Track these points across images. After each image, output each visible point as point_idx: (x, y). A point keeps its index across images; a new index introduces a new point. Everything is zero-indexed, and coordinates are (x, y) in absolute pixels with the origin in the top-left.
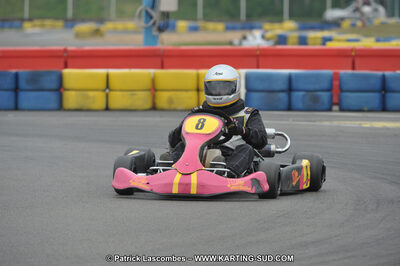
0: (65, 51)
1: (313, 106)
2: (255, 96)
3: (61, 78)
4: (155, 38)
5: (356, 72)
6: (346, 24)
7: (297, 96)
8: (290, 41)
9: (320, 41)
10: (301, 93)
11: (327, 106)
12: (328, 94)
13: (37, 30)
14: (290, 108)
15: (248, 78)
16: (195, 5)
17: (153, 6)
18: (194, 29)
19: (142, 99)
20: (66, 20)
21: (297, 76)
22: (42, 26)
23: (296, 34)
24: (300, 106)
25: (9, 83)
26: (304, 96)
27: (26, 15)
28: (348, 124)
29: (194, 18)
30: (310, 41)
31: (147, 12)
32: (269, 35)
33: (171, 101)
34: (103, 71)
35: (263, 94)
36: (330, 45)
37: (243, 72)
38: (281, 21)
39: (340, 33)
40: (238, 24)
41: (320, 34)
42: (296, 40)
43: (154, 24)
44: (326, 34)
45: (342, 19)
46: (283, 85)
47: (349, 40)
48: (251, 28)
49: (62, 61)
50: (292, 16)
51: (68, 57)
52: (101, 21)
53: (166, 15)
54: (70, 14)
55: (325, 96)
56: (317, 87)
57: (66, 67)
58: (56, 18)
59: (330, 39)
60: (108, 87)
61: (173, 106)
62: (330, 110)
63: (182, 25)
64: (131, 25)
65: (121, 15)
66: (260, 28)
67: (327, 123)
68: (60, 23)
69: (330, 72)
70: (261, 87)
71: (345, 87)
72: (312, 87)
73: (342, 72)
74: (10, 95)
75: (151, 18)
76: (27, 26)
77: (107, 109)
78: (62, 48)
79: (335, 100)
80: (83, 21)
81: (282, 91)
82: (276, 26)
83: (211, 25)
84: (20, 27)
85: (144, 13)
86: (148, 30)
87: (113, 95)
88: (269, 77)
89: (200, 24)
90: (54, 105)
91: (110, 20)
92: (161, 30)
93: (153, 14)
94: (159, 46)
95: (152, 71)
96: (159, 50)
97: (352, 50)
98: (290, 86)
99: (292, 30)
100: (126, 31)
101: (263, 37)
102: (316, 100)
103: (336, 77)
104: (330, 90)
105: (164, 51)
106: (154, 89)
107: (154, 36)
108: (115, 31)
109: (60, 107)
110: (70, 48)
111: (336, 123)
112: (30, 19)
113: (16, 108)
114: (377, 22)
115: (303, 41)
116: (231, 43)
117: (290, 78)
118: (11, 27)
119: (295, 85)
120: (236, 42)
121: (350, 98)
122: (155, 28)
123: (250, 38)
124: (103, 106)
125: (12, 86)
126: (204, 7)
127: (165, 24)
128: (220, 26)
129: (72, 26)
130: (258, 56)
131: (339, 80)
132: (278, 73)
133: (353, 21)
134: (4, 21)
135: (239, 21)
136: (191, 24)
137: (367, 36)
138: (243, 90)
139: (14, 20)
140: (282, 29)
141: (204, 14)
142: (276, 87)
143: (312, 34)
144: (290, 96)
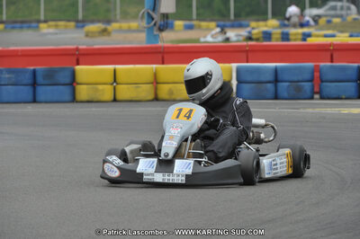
0: (77, 49)
1: (297, 95)
2: (246, 87)
3: (73, 73)
4: (156, 37)
5: (334, 64)
6: (322, 21)
7: (283, 86)
8: (274, 36)
9: (300, 37)
10: (287, 84)
11: (309, 94)
12: (310, 84)
13: (51, 30)
14: (276, 97)
15: (238, 71)
16: (191, 6)
17: (154, 10)
18: (190, 27)
19: (146, 91)
20: (77, 21)
21: (282, 68)
22: (56, 26)
23: (279, 31)
24: (286, 95)
25: (27, 78)
26: (289, 86)
27: (42, 18)
28: (329, 110)
29: (191, 20)
30: (291, 37)
31: (149, 14)
32: (255, 31)
33: (171, 92)
34: (111, 67)
35: (253, 85)
36: (310, 41)
37: (234, 65)
38: (266, 20)
39: (317, 30)
40: (228, 23)
41: (300, 31)
42: (279, 36)
43: (155, 24)
44: (305, 30)
45: (319, 16)
46: (271, 78)
47: (326, 36)
48: (240, 26)
49: (74, 59)
50: (275, 15)
51: (79, 54)
52: (109, 22)
53: (165, 16)
54: (80, 17)
55: (307, 86)
56: (300, 78)
57: (78, 64)
58: (69, 21)
59: (309, 35)
60: (115, 81)
61: (173, 97)
62: (312, 98)
63: (179, 24)
64: (134, 25)
65: (126, 16)
66: (248, 26)
67: (310, 110)
68: (73, 24)
69: (311, 64)
71: (324, 78)
72: (295, 79)
73: (322, 64)
74: (29, 90)
75: (153, 19)
76: (42, 25)
77: (115, 100)
78: (74, 47)
79: (316, 89)
80: (93, 22)
81: (269, 82)
82: (261, 23)
83: (204, 24)
84: (38, 27)
85: (146, 15)
86: (150, 30)
87: (119, 87)
88: (258, 70)
89: (195, 23)
90: (68, 97)
91: (116, 21)
92: (161, 29)
93: (154, 15)
94: (160, 44)
95: (154, 66)
96: (160, 47)
97: (330, 45)
98: (277, 77)
99: (274, 28)
100: (130, 30)
102: (299, 89)
103: (317, 69)
104: (311, 80)
105: (164, 48)
106: (156, 82)
107: (155, 35)
108: (120, 30)
109: (74, 100)
110: (80, 47)
111: (317, 110)
112: (45, 21)
113: (34, 101)
114: (349, 19)
115: (285, 37)
117: (276, 70)
118: (29, 27)
119: (280, 77)
121: (330, 88)
122: (156, 28)
124: (112, 98)
125: (30, 81)
126: (197, 9)
127: (165, 24)
129: (83, 27)
130: (247, 51)
131: (320, 71)
132: (266, 67)
133: (328, 18)
134: (22, 22)
135: (229, 20)
136: (188, 23)
137: (342, 32)
138: (234, 83)
139: (31, 22)
140: (266, 26)
141: (198, 15)
142: (263, 78)
143: (292, 31)
144: (276, 86)
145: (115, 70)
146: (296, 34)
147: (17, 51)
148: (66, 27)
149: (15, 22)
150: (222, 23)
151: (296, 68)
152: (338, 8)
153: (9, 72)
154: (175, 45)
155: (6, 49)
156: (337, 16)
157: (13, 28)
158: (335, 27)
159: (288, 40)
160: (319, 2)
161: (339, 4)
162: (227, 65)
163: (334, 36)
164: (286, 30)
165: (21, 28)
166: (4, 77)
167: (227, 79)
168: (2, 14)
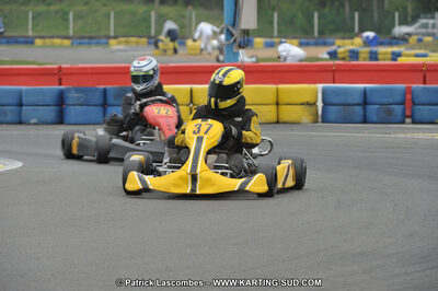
1: (387, 119)
2: (332, 109)
4: (236, 55)
5: (427, 86)
6: (413, 40)
7: (372, 109)
8: (362, 55)
9: (390, 56)
10: (377, 106)
11: (400, 118)
12: (401, 107)
13: (122, 47)
14: (365, 121)
15: (324, 92)
16: (272, 22)
17: (234, 25)
18: (271, 45)
20: (149, 37)
21: (372, 90)
22: (127, 42)
24: (375, 118)
25: (98, 98)
26: (378, 109)
27: (112, 34)
28: (422, 136)
29: (272, 37)
30: (380, 56)
31: (228, 30)
32: (341, 50)
34: (188, 87)
35: (340, 107)
36: (401, 60)
37: (320, 86)
39: (408, 49)
40: (312, 41)
41: (390, 49)
42: (367, 55)
43: (235, 41)
44: (395, 49)
45: (409, 35)
46: (358, 99)
47: (417, 56)
48: (325, 44)
52: (183, 38)
53: (246, 32)
54: (153, 32)
55: (398, 109)
56: (391, 101)
58: (140, 37)
59: (399, 55)
60: (191, 102)
62: (403, 122)
63: (258, 41)
66: (333, 44)
67: (402, 135)
68: (145, 40)
69: (403, 86)
70: (336, 101)
71: (417, 101)
72: (385, 101)
73: (414, 86)
74: (99, 110)
75: (233, 35)
76: (112, 42)
79: (408, 113)
81: (358, 105)
82: (347, 41)
84: (107, 43)
85: (225, 30)
86: (229, 47)
88: (345, 91)
89: (275, 40)
92: (240, 47)
93: (234, 32)
96: (240, 66)
97: (423, 65)
98: (365, 99)
102: (389, 112)
103: (409, 91)
104: (402, 103)
105: (245, 66)
107: (234, 53)
111: (409, 135)
112: (116, 37)
115: (373, 56)
117: (365, 92)
118: (98, 43)
119: (369, 99)
121: (422, 111)
122: (236, 45)
125: (101, 102)
126: (279, 25)
127: (245, 41)
130: (334, 71)
131: (412, 93)
132: (353, 88)
133: (420, 37)
134: (90, 38)
135: (313, 38)
136: (268, 40)
137: (434, 51)
138: (320, 105)
139: (100, 38)
140: (352, 44)
141: (279, 31)
142: (351, 101)
143: (382, 50)
144: (365, 109)
145: (191, 91)
146: (386, 53)
147: (86, 68)
148: (137, 43)
149: (83, 38)
150: (304, 41)
151: (386, 90)
152: (430, 25)
153: (78, 91)
155: (75, 66)
156: (428, 35)
157: (80, 44)
158: (427, 46)
159: (377, 59)
160: (409, 19)
161: (431, 21)
162: (312, 86)
163: (425, 56)
164: (374, 49)
165: (90, 43)
166: (72, 96)
167: (312, 101)
168: (68, 28)
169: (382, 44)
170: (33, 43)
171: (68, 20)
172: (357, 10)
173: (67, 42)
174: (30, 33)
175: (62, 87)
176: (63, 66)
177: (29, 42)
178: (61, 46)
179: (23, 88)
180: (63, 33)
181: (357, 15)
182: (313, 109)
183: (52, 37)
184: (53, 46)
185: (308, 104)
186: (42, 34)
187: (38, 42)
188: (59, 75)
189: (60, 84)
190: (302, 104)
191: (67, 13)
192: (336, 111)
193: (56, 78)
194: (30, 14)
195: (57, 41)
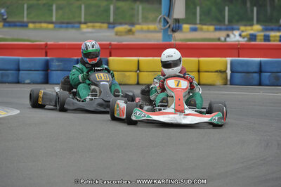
0: (110, 44)
1: (276, 83)
2: (237, 76)
3: (107, 63)
4: (170, 37)
7: (265, 75)
8: (258, 38)
9: (278, 39)
10: (269, 74)
13: (90, 30)
14: (260, 84)
15: (232, 63)
16: (195, 14)
17: (169, 14)
18: (195, 30)
20: (109, 23)
21: (266, 62)
22: (93, 27)
23: (262, 34)
24: (268, 82)
26: (270, 76)
27: (83, 20)
29: (196, 24)
30: (271, 39)
31: (165, 19)
32: (244, 34)
34: (136, 59)
35: (243, 74)
37: (229, 59)
38: (252, 25)
40: (223, 27)
41: (278, 34)
42: (262, 38)
43: (169, 26)
46: (256, 69)
48: (233, 29)
49: (108, 51)
50: (259, 22)
51: (112, 49)
52: (133, 24)
53: (177, 21)
54: (112, 20)
56: (279, 70)
57: (110, 56)
58: (103, 23)
60: (138, 69)
63: (186, 27)
64: (152, 27)
65: (146, 20)
66: (238, 29)
68: (105, 25)
70: (240, 69)
72: (275, 70)
75: (168, 23)
76: (83, 26)
77: (138, 84)
78: (108, 43)
80: (121, 24)
81: (255, 72)
82: (249, 28)
83: (205, 27)
84: (79, 27)
85: (162, 19)
86: (165, 31)
87: (142, 74)
88: (247, 63)
89: (198, 26)
91: (139, 24)
92: (174, 31)
93: (169, 20)
94: (173, 42)
96: (173, 45)
98: (261, 69)
99: (258, 31)
100: (149, 31)
101: (240, 35)
102: (278, 78)
107: (169, 35)
108: (142, 31)
110: (113, 43)
112: (85, 23)
115: (267, 38)
116: (219, 39)
117: (260, 63)
118: (73, 27)
119: (263, 69)
120: (223, 39)
122: (170, 30)
123: (232, 36)
124: (136, 82)
126: (200, 16)
127: (176, 27)
128: (212, 28)
129: (114, 27)
130: (239, 49)
132: (252, 61)
134: (68, 23)
135: (224, 25)
136: (193, 26)
138: (229, 72)
139: (75, 23)
140: (252, 30)
141: (200, 20)
142: (250, 70)
143: (273, 34)
144: (260, 76)
145: (138, 61)
146: (276, 36)
147: (65, 45)
148: (100, 27)
149: (63, 23)
150: (218, 27)
153: (59, 60)
154: (184, 43)
155: (57, 43)
157: (61, 27)
159: (269, 41)
162: (223, 59)
164: (267, 33)
165: (67, 27)
166: (55, 64)
167: (223, 70)
168: (51, 16)
169: (272, 30)
170: (27, 26)
171: (52, 10)
172: (255, 5)
173: (51, 26)
174: (25, 19)
175: (48, 58)
176: (49, 43)
177: (24, 25)
178: (47, 29)
179: (20, 58)
180: (48, 20)
181: (255, 9)
182: (224, 75)
183: (40, 22)
184: (41, 28)
185: (221, 72)
186: (34, 20)
187: (31, 25)
188: (46, 49)
189: (46, 56)
190: (217, 72)
191: (52, 6)
192: (240, 77)
193: (44, 51)
194: (25, 6)
195: (44, 25)
